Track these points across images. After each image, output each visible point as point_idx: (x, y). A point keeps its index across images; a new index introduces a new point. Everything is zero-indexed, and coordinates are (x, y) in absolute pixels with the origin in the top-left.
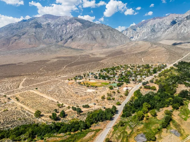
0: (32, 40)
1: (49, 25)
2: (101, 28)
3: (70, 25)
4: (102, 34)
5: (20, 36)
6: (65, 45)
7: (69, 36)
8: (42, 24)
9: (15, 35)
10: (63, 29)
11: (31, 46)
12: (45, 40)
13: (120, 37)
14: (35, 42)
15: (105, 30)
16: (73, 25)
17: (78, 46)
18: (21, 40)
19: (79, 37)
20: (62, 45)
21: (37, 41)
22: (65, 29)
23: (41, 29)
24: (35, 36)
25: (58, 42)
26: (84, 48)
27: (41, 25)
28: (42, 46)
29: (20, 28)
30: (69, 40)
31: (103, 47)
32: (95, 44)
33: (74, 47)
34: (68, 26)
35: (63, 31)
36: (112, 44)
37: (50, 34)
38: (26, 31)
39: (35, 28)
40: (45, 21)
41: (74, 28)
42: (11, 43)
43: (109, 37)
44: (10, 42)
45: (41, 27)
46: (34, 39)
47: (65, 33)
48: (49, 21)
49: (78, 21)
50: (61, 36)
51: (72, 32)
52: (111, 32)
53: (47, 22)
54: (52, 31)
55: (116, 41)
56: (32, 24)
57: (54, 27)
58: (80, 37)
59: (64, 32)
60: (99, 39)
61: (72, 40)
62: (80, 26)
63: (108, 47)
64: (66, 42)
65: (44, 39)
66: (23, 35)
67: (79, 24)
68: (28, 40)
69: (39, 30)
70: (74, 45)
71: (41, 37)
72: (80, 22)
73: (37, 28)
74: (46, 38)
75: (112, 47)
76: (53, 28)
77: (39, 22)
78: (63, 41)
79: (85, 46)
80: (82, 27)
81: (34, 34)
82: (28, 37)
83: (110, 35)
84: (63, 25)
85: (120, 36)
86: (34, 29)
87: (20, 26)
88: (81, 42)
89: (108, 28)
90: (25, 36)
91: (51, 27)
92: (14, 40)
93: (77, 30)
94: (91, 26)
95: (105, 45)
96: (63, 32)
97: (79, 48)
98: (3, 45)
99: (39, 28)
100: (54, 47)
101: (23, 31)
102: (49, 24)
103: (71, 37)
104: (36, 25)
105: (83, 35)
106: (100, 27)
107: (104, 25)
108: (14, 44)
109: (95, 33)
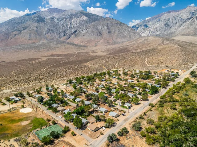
0: (33, 35)
1: (53, 20)
2: (108, 22)
3: (75, 19)
4: (108, 28)
5: (20, 32)
6: (68, 41)
7: (72, 31)
8: (46, 18)
9: (15, 30)
10: (68, 24)
11: (30, 42)
12: (47, 35)
13: (128, 32)
14: (36, 37)
15: (112, 24)
16: (78, 19)
17: (81, 42)
18: (21, 35)
19: (83, 32)
20: (65, 41)
21: (38, 37)
22: (69, 24)
23: (43, 24)
24: (36, 31)
25: (60, 37)
26: (88, 44)
27: (44, 19)
28: (43, 41)
29: (21, 22)
30: (72, 36)
31: (109, 43)
32: (101, 39)
33: (76, 43)
34: (73, 21)
35: (67, 25)
36: (119, 40)
37: (53, 29)
38: (27, 25)
39: (37, 22)
40: (49, 15)
41: (79, 23)
42: (10, 38)
43: (117, 32)
44: (8, 38)
45: (44, 21)
46: (35, 34)
47: (70, 28)
48: (54, 15)
49: (84, 15)
50: (64, 31)
51: (77, 27)
52: (119, 26)
53: (51, 16)
54: (55, 26)
55: (125, 37)
56: (35, 18)
58: (84, 32)
59: (69, 27)
60: (105, 35)
61: (76, 35)
62: (85, 20)
63: (114, 43)
64: (70, 37)
65: (45, 34)
66: (24, 29)
67: (85, 18)
68: (28, 35)
69: (41, 24)
70: (77, 41)
71: (43, 32)
72: (86, 16)
73: (39, 22)
74: (47, 33)
75: (120, 43)
76: (57, 22)
77: (42, 16)
78: (66, 37)
79: (89, 42)
80: (87, 21)
81: (35, 28)
82: (29, 32)
83: (117, 30)
84: (68, 19)
85: (129, 31)
86: (36, 24)
87: (21, 20)
88: (85, 37)
89: (116, 22)
90: (25, 31)
91: (54, 21)
92: (13, 35)
93: (82, 24)
94: (97, 20)
95: (111, 41)
96: (68, 27)
97: (82, 44)
98: (1, 41)
99: (41, 22)
100: (55, 42)
101: (24, 25)
102: (53, 18)
103: (75, 32)
104: (38, 19)
105: (88, 29)
106: (107, 21)
107: (111, 19)
108: (13, 40)
109: (101, 28)
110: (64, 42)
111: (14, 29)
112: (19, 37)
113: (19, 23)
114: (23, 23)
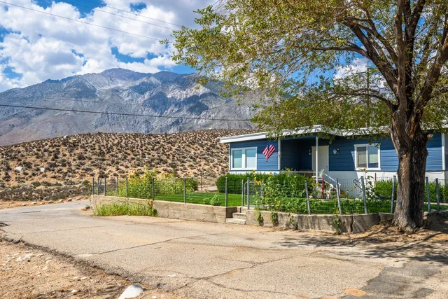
1: (117, 93)
3: (176, 91)
5: (27, 118)
7: (170, 120)
8: (98, 89)
9: (13, 116)
16: (185, 92)
18: (29, 127)
23: (91, 102)
24: (73, 118)
27: (95, 91)
29: (33, 97)
34: (169, 96)
38: (47, 104)
39: (77, 98)
40: (107, 82)
41: (185, 101)
45: (94, 96)
46: (68, 125)
47: (161, 113)
48: (120, 85)
51: (180, 110)
53: (113, 86)
56: (70, 87)
57: (130, 97)
61: (180, 129)
65: (97, 127)
66: (39, 114)
68: (50, 126)
69: (87, 103)
71: (90, 121)
73: (81, 97)
74: (102, 124)
76: (127, 99)
77: (89, 84)
81: (69, 112)
82: (51, 119)
86: (73, 100)
87: (33, 93)
90: (41, 117)
91: (121, 98)
92: (7, 126)
99: (87, 97)
102: (117, 91)
103: (177, 122)
104: (79, 90)
111: (11, 114)
112: (23, 131)
113: (26, 99)
114: (37, 100)
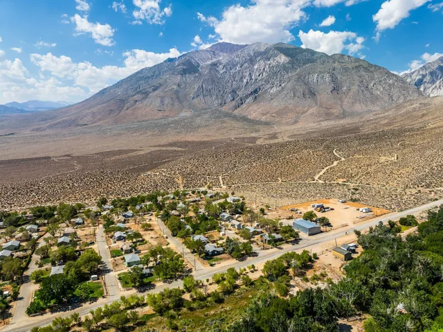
0: (167, 101)
2: (336, 65)
3: (262, 62)
4: (334, 79)
5: (146, 94)
6: (236, 112)
7: (251, 89)
8: (202, 64)
9: (138, 93)
10: (244, 74)
11: (160, 114)
12: (195, 100)
13: (387, 88)
14: (173, 105)
15: (346, 69)
16: (269, 62)
17: (263, 114)
18: (145, 102)
19: (271, 91)
20: (230, 112)
21: (176, 104)
22: (248, 74)
23: (192, 77)
24: (177, 92)
25: (223, 104)
26: (277, 120)
27: (198, 66)
28: (185, 114)
29: (153, 76)
30: (248, 100)
31: (328, 116)
32: (310, 107)
33: (251, 117)
34: (256, 67)
35: (242, 78)
36: (358, 107)
37: (210, 87)
38: (161, 81)
39: (182, 75)
40: (210, 57)
41: (268, 70)
42: (125, 108)
43: (355, 88)
44: (123, 107)
45: (196, 72)
46: (172, 98)
47: (247, 83)
48: (221, 58)
49: (281, 52)
50: (234, 91)
51: (262, 79)
52: (364, 73)
53: (214, 60)
54: (214, 80)
55: (374, 99)
56: (180, 65)
57: (224, 70)
58: (274, 90)
59: (245, 81)
60: (325, 96)
61: (256, 97)
62: (283, 62)
63: (344, 115)
64: (242, 104)
65: (193, 98)
66: (154, 90)
67: (283, 59)
68: (159, 101)
69: (189, 78)
70: (253, 111)
71: (189, 94)
72: (287, 54)
73: (185, 74)
74: (197, 96)
75: (358, 114)
76: (221, 72)
77: (195, 60)
78: (234, 103)
79: (281, 113)
80: (287, 65)
81: (175, 87)
82: (162, 94)
83: (357, 83)
84: (246, 65)
85: (390, 85)
86: (179, 77)
87: (154, 72)
88: (275, 103)
89: (357, 64)
90: (157, 92)
91: (217, 71)
92: (132, 102)
93: (275, 73)
94: (312, 61)
95: (335, 111)
96: (243, 81)
97: (263, 118)
98: (109, 114)
99: (190, 73)
100: (206, 116)
101: (155, 82)
102: (215, 65)
103: (256, 91)
104: (185, 67)
105: (283, 85)
106: (334, 62)
107: (345, 57)
108: (129, 111)
109: (315, 80)
110: (227, 115)
111: (138, 90)
112: (141, 105)
113: (148, 77)
114: (156, 78)
